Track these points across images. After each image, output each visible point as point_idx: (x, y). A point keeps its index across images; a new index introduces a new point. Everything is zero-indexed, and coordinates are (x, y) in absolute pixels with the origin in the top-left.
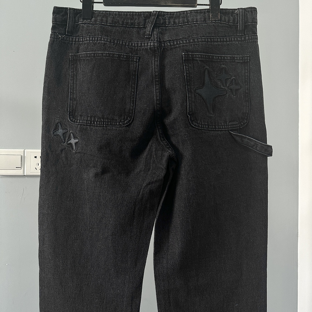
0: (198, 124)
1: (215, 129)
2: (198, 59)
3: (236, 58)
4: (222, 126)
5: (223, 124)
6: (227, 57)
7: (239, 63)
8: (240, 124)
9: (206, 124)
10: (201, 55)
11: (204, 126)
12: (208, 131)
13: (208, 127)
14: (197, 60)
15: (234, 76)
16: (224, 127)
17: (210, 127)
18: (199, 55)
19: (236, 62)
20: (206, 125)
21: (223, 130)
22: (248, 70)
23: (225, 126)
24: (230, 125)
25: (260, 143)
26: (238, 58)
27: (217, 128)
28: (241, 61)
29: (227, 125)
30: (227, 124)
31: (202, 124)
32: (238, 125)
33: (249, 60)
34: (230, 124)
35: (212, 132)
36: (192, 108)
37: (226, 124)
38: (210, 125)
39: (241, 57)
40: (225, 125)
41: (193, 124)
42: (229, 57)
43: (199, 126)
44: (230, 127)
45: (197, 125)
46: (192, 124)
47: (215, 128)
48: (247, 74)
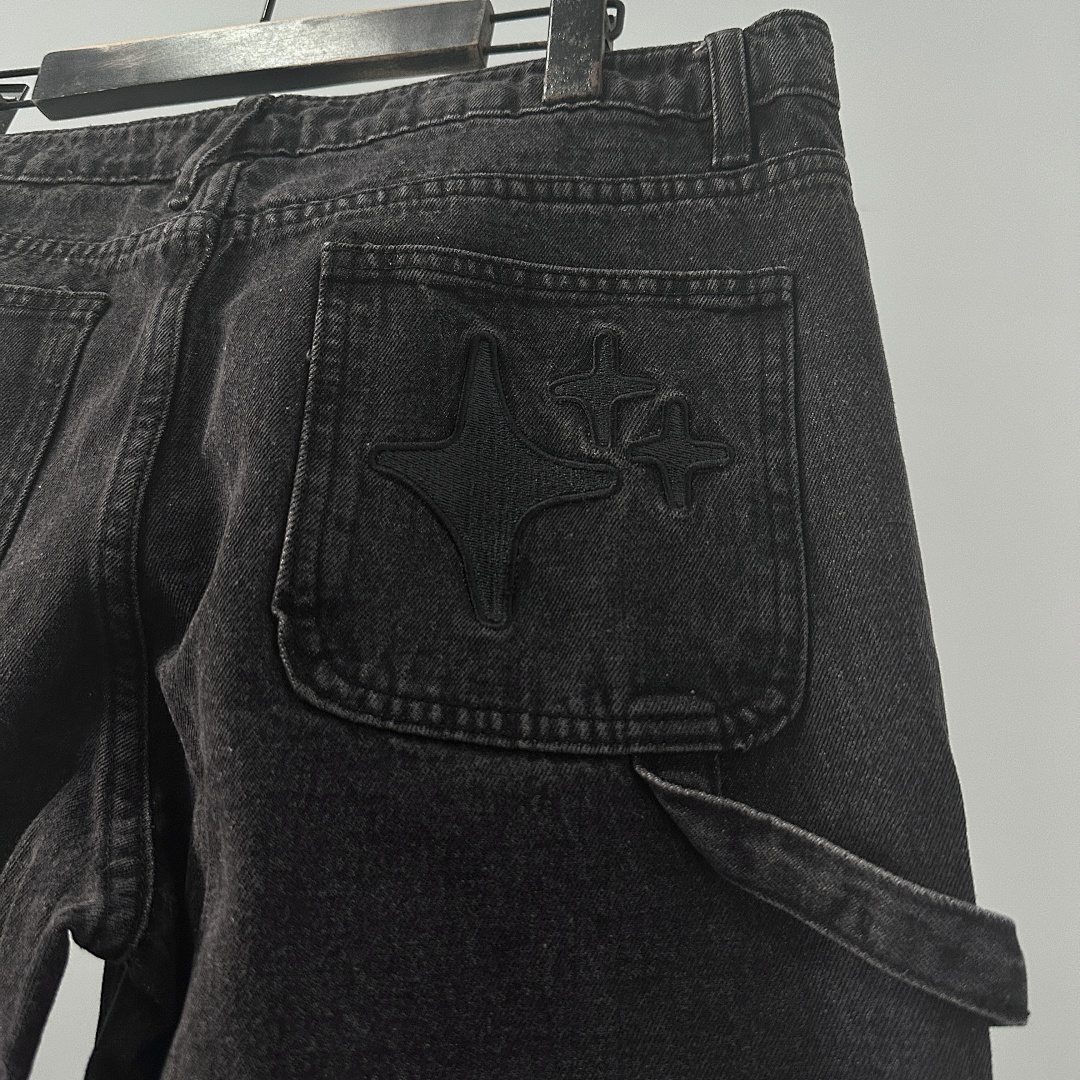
0: (354, 681)
1: (503, 736)
2: (417, 273)
3: (694, 285)
4: (572, 717)
5: (576, 703)
6: (633, 279)
7: (718, 310)
8: (728, 720)
9: (433, 690)
10: (445, 254)
11: (406, 710)
12: (443, 753)
13: (449, 720)
14: (413, 282)
15: (678, 388)
16: (583, 727)
17: (463, 716)
18: (432, 257)
19: (697, 306)
20: (427, 701)
21: (573, 748)
22: (783, 355)
23: (592, 720)
24: (638, 718)
25: (886, 885)
26: (713, 284)
27: (526, 728)
28: (735, 302)
29: (611, 719)
30: (616, 710)
31: (391, 692)
32: (713, 726)
33: (786, 296)
34: (637, 708)
35: (481, 761)
36: (319, 563)
37: (607, 702)
38: (467, 705)
39: (734, 276)
40: (599, 711)
41: (309, 680)
42: (650, 276)
43: (362, 700)
44: (635, 729)
45: (343, 687)
46: (294, 683)
47: (511, 730)
48: (774, 378)
